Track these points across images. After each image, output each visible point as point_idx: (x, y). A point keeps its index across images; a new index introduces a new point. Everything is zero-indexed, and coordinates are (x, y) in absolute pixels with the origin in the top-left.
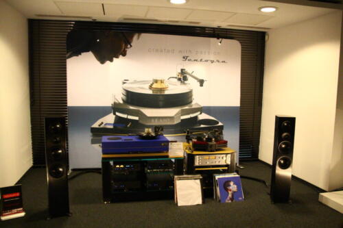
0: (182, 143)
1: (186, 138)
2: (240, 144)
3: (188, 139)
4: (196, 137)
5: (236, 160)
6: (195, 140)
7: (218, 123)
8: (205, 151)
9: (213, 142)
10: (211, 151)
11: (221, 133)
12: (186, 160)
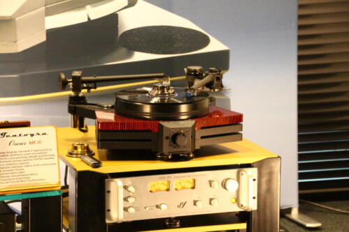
0: (51, 130)
1: (72, 110)
2: (301, 127)
3: (79, 111)
4: (111, 103)
5: (287, 194)
6: (110, 117)
7: (205, 41)
8: (150, 156)
9: (184, 123)
10: (176, 158)
11: (216, 84)
12: (71, 202)
